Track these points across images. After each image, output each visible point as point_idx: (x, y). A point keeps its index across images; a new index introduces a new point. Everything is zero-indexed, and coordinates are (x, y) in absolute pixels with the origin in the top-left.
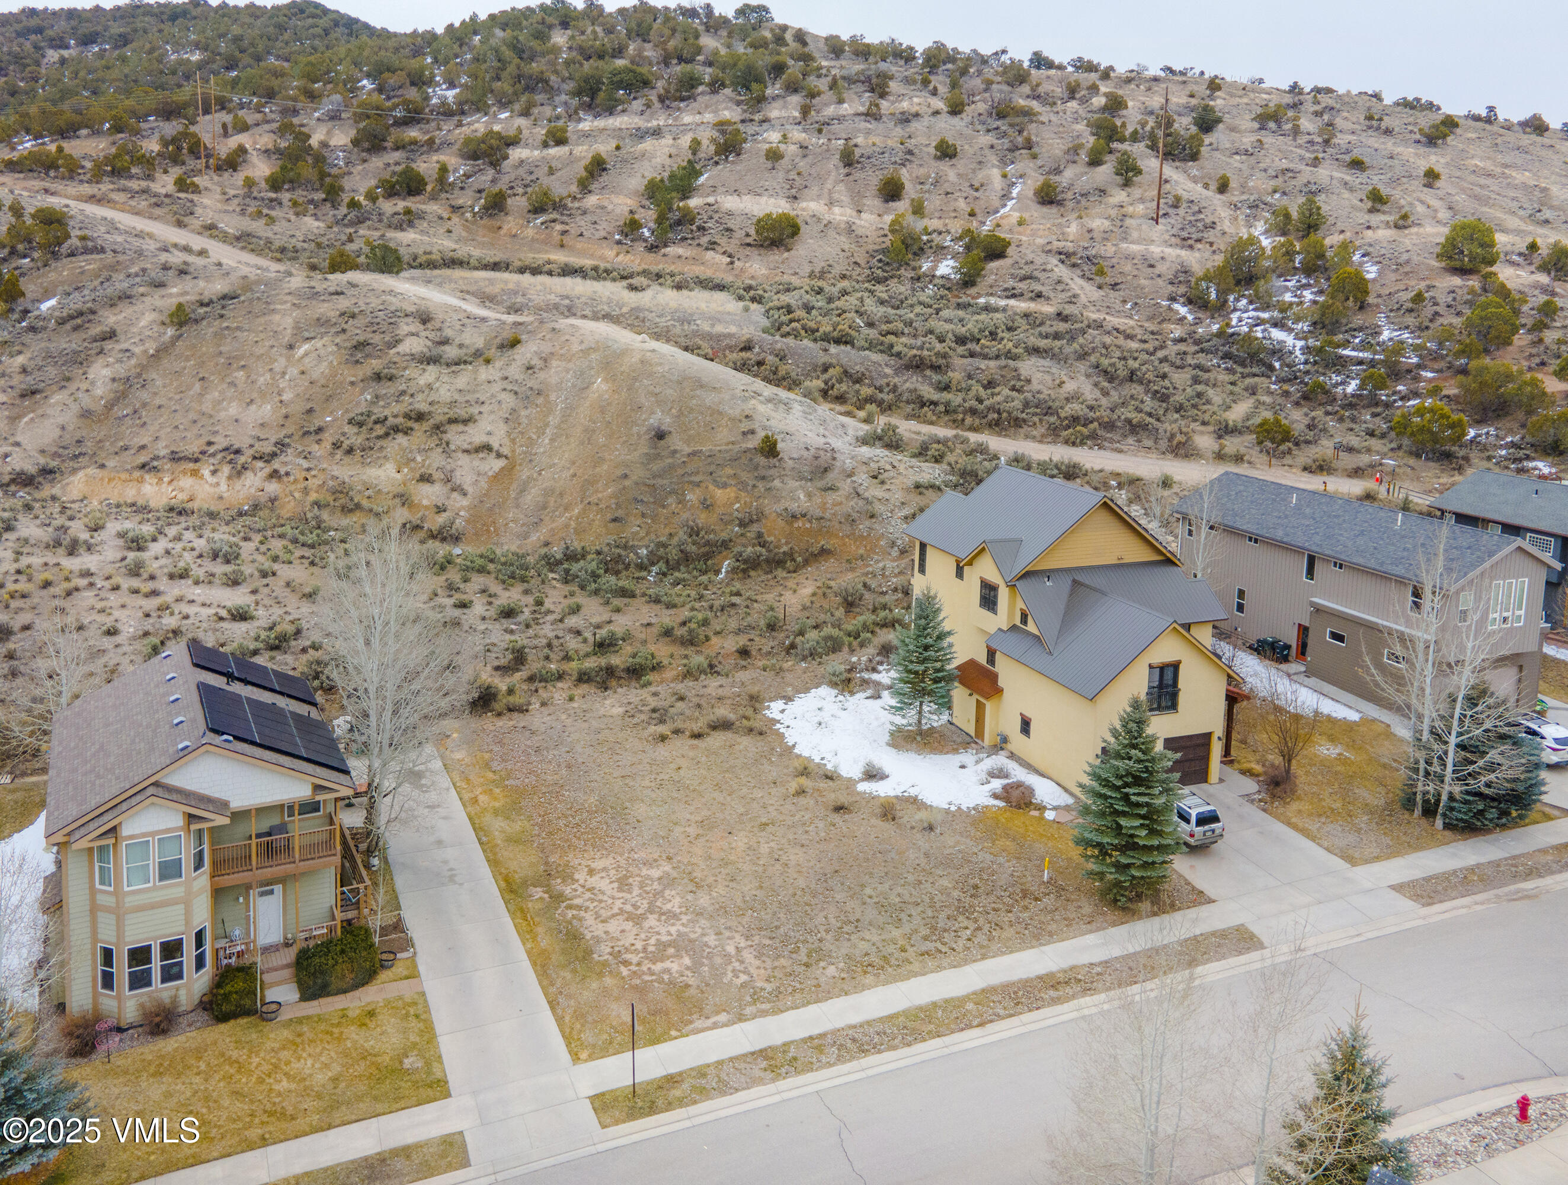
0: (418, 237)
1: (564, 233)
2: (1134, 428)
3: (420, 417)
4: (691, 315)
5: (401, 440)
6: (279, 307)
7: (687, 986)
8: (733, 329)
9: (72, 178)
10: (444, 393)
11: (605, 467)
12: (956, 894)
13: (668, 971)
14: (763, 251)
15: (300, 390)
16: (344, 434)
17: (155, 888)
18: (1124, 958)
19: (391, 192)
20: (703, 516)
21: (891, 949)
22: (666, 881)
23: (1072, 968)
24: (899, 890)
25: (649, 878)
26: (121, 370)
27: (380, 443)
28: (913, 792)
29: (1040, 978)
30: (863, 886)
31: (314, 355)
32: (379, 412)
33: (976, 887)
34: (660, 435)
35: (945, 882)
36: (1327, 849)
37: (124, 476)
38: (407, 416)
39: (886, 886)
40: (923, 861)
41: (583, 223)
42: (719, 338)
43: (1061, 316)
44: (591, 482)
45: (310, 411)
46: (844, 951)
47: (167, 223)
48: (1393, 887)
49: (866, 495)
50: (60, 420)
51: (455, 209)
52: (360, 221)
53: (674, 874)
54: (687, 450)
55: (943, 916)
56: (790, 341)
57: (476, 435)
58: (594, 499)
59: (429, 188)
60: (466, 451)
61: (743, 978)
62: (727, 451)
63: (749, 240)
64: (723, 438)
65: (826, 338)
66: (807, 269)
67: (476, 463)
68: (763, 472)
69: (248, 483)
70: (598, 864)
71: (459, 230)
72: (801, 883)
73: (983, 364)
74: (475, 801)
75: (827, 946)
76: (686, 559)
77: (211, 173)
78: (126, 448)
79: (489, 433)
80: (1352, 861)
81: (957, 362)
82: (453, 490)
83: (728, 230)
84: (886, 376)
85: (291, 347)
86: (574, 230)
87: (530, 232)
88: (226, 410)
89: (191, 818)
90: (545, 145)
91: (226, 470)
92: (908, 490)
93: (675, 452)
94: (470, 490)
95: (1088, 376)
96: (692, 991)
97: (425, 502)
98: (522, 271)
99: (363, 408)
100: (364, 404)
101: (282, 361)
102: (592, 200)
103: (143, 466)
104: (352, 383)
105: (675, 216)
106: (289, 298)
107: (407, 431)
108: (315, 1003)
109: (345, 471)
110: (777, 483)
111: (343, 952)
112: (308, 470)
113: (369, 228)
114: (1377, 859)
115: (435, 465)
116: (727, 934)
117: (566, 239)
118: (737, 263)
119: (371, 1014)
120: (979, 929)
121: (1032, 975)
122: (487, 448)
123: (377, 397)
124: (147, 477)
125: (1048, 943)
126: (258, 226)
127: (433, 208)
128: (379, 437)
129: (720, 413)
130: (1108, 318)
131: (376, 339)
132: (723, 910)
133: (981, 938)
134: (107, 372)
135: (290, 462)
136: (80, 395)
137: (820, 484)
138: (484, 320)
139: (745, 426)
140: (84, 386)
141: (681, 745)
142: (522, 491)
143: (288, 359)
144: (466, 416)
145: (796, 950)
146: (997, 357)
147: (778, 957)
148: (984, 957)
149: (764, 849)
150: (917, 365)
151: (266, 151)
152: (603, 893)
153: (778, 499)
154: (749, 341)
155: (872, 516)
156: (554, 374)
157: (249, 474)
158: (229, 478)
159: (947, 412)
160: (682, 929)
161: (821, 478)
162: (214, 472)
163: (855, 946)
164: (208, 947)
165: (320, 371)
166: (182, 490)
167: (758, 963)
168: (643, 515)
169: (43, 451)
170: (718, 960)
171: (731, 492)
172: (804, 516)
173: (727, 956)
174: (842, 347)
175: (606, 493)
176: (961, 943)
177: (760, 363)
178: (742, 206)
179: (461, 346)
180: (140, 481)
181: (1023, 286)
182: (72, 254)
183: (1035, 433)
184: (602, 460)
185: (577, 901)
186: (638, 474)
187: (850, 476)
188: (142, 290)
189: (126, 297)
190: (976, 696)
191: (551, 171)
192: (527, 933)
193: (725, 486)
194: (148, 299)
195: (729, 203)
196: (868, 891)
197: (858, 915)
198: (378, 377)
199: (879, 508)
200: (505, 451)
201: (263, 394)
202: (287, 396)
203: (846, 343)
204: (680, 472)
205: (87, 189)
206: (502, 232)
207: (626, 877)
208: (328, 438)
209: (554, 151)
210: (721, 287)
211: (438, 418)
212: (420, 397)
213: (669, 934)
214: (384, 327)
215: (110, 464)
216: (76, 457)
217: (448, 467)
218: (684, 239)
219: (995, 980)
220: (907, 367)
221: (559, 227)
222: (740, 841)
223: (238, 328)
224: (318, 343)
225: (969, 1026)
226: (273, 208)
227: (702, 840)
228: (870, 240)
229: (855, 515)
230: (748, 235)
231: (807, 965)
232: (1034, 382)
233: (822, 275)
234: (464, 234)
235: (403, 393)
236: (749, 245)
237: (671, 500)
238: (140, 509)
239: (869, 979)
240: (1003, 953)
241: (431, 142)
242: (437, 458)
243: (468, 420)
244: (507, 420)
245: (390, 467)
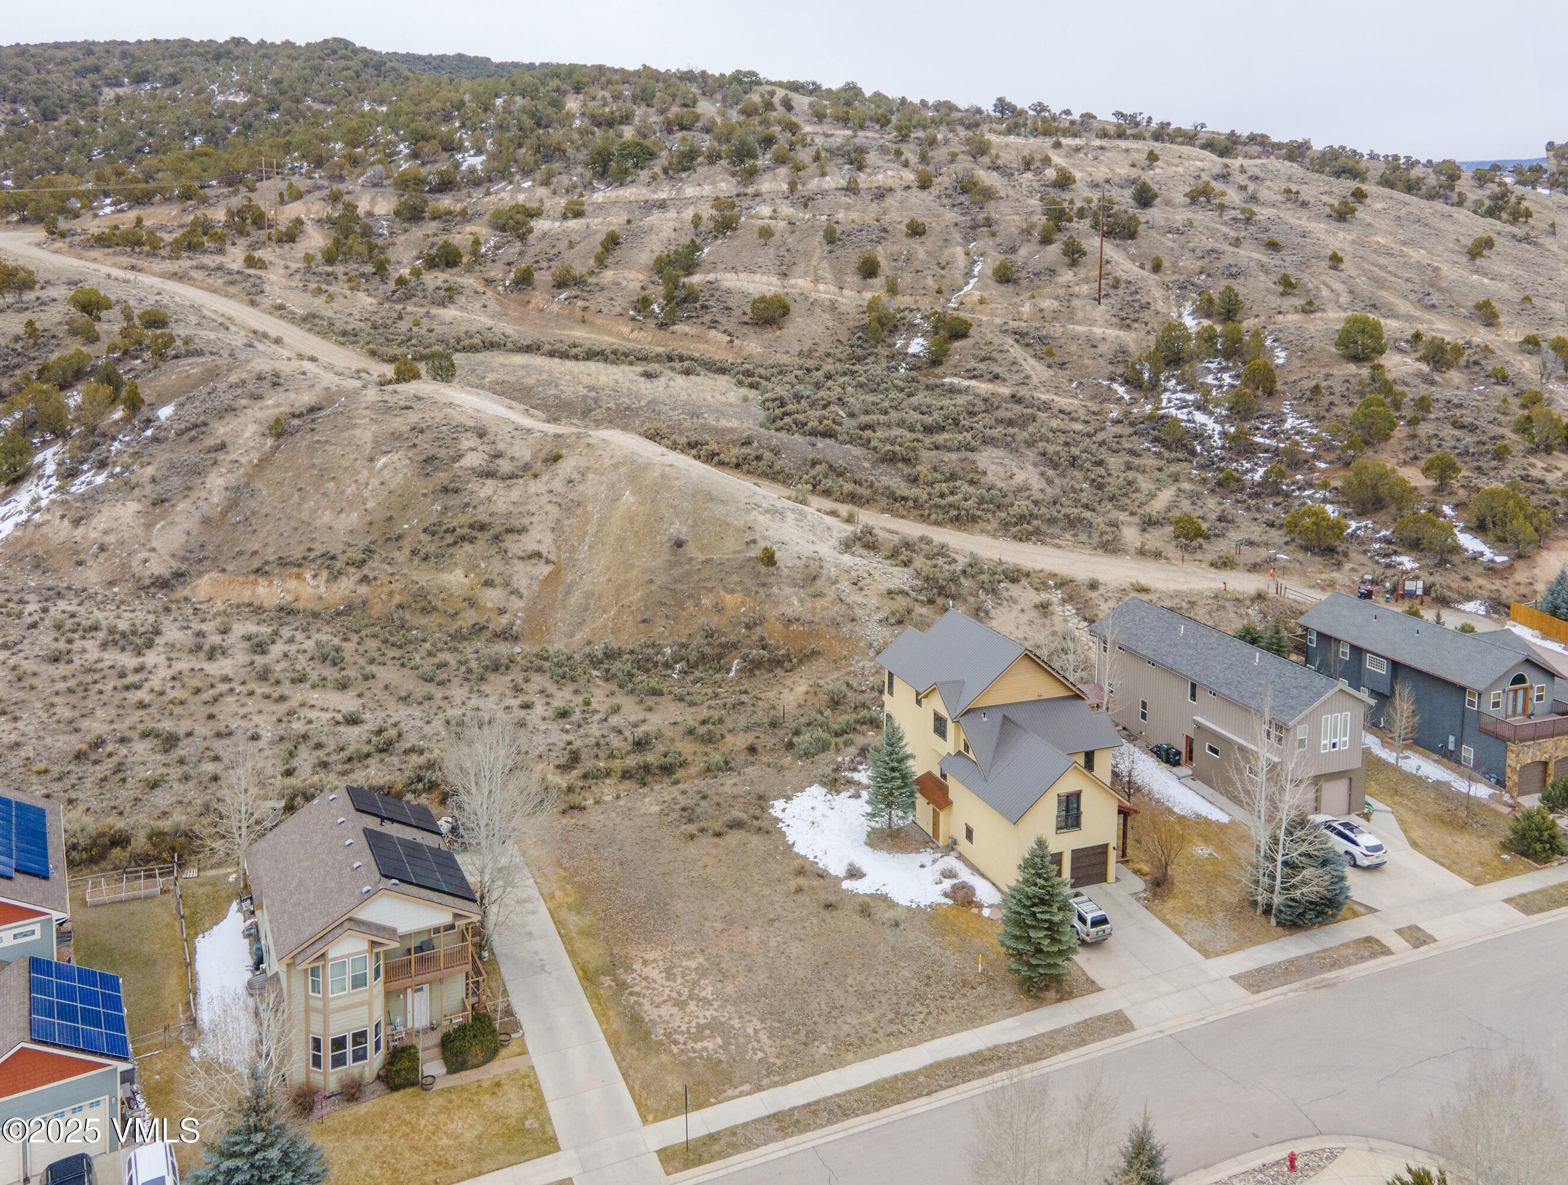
0: (458, 313)
1: (585, 309)
2: (1072, 523)
3: (482, 527)
4: (699, 407)
5: (468, 548)
6: (359, 421)
7: (720, 1061)
8: (734, 424)
9: (155, 255)
10: (501, 505)
11: (635, 573)
12: (914, 983)
13: (705, 1049)
14: (758, 329)
15: (381, 498)
16: (420, 542)
17: (349, 994)
18: (1034, 1038)
19: (432, 264)
20: (716, 618)
21: (866, 1030)
22: (702, 971)
23: (996, 1047)
24: (872, 979)
25: (688, 968)
26: (232, 479)
27: (450, 551)
28: (884, 890)
29: (972, 1055)
30: (846, 976)
31: (391, 467)
32: (450, 522)
33: (929, 977)
34: (679, 544)
35: (906, 973)
36: (1190, 944)
37: (241, 579)
38: (471, 526)
39: (863, 976)
40: (890, 954)
41: (601, 299)
42: (724, 431)
43: (1016, 399)
44: (623, 587)
45: (390, 518)
46: (832, 1033)
47: (241, 301)
48: (1233, 978)
49: (848, 601)
50: (185, 526)
51: (489, 282)
52: (407, 297)
53: (707, 965)
54: (702, 558)
55: (904, 1002)
56: (783, 435)
57: (528, 543)
58: (626, 602)
59: (465, 260)
60: (522, 558)
61: (760, 1055)
62: (734, 560)
63: (746, 319)
64: (730, 548)
65: (813, 433)
66: (796, 348)
67: (529, 568)
68: (763, 580)
69: (343, 586)
70: (650, 956)
71: (493, 305)
72: (801, 974)
73: (947, 456)
74: (552, 896)
75: (820, 1028)
76: (703, 658)
77: (273, 244)
78: (241, 553)
79: (539, 542)
80: (1206, 954)
81: (925, 454)
82: (512, 593)
83: (728, 308)
84: (865, 469)
85: (371, 460)
86: (592, 305)
87: (555, 307)
88: (320, 518)
89: (373, 944)
90: (565, 217)
91: (325, 574)
92: (881, 595)
93: (691, 559)
94: (525, 592)
95: (1035, 465)
96: (724, 1066)
97: (489, 605)
98: (551, 354)
99: (433, 519)
100: (435, 514)
101: (365, 473)
102: (608, 275)
103: (257, 570)
104: (424, 495)
105: (681, 294)
106: (367, 412)
107: (472, 540)
108: (457, 1075)
109: (423, 577)
110: (775, 590)
111: (475, 1036)
112: (392, 574)
113: (415, 305)
114: (1225, 952)
115: (496, 571)
116: (747, 1018)
117: (588, 316)
118: (737, 342)
119: (498, 1085)
120: (930, 1013)
121: (967, 1053)
122: (538, 555)
123: (446, 508)
124: (260, 580)
125: (980, 1026)
126: (318, 304)
127: (470, 281)
128: (449, 545)
129: (728, 525)
130: (1056, 398)
131: (442, 453)
132: (743, 997)
133: (931, 1021)
134: (220, 482)
135: (375, 567)
136: (201, 503)
137: (811, 590)
138: (529, 431)
139: (748, 536)
140: (203, 495)
141: (706, 842)
142: (567, 593)
143: (371, 470)
144: (519, 527)
145: (797, 1032)
146: (958, 449)
147: (784, 1038)
148: (933, 1038)
149: (773, 943)
150: (890, 459)
151: (319, 221)
152: (655, 982)
153: (776, 604)
154: (749, 437)
155: (853, 620)
156: (590, 487)
157: (344, 578)
158: (328, 581)
159: (916, 507)
160: (715, 1014)
161: (811, 585)
162: (315, 576)
163: (839, 1029)
164: (382, 1035)
165: (396, 481)
166: (288, 591)
167: (769, 1042)
168: (667, 617)
169: (173, 555)
170: (742, 1040)
171: (737, 597)
172: (798, 620)
173: (747, 1036)
174: (828, 441)
175: (636, 596)
176: (917, 1024)
177: (758, 458)
178: (739, 284)
179: (512, 459)
180: (255, 583)
181: (982, 366)
182: (176, 357)
183: (989, 528)
184: (632, 566)
185: (637, 989)
186: (661, 579)
187: (834, 583)
188: (244, 402)
189: (231, 409)
190: (931, 806)
191: (571, 245)
192: (602, 1016)
193: (733, 592)
194: (249, 411)
195: (729, 280)
196: (850, 981)
197: (842, 1002)
198: (446, 490)
199: (859, 612)
200: (552, 557)
201: (351, 504)
202: (370, 505)
203: (831, 436)
204: (696, 578)
205: (169, 266)
206: (531, 306)
207: (671, 968)
208: (407, 545)
209: (573, 224)
210: (722, 371)
211: (498, 529)
212: (481, 509)
213: (705, 1017)
214: (449, 442)
215: (230, 568)
216: (200, 561)
217: (507, 573)
218: (690, 317)
219: (940, 1057)
220: (883, 460)
221: (580, 303)
222: (755, 935)
223: (326, 442)
224: (394, 457)
225: (921, 1096)
226: (329, 284)
227: (726, 934)
228: (851, 317)
229: (839, 619)
230: (745, 313)
231: (805, 1044)
232: (990, 473)
233: (809, 355)
234: (498, 308)
235: (467, 505)
236: (746, 323)
237: (689, 604)
238: (257, 610)
239: (850, 1056)
240: (947, 1035)
241: (463, 213)
242: (497, 565)
243: (522, 530)
244: (553, 530)
245: (459, 573)
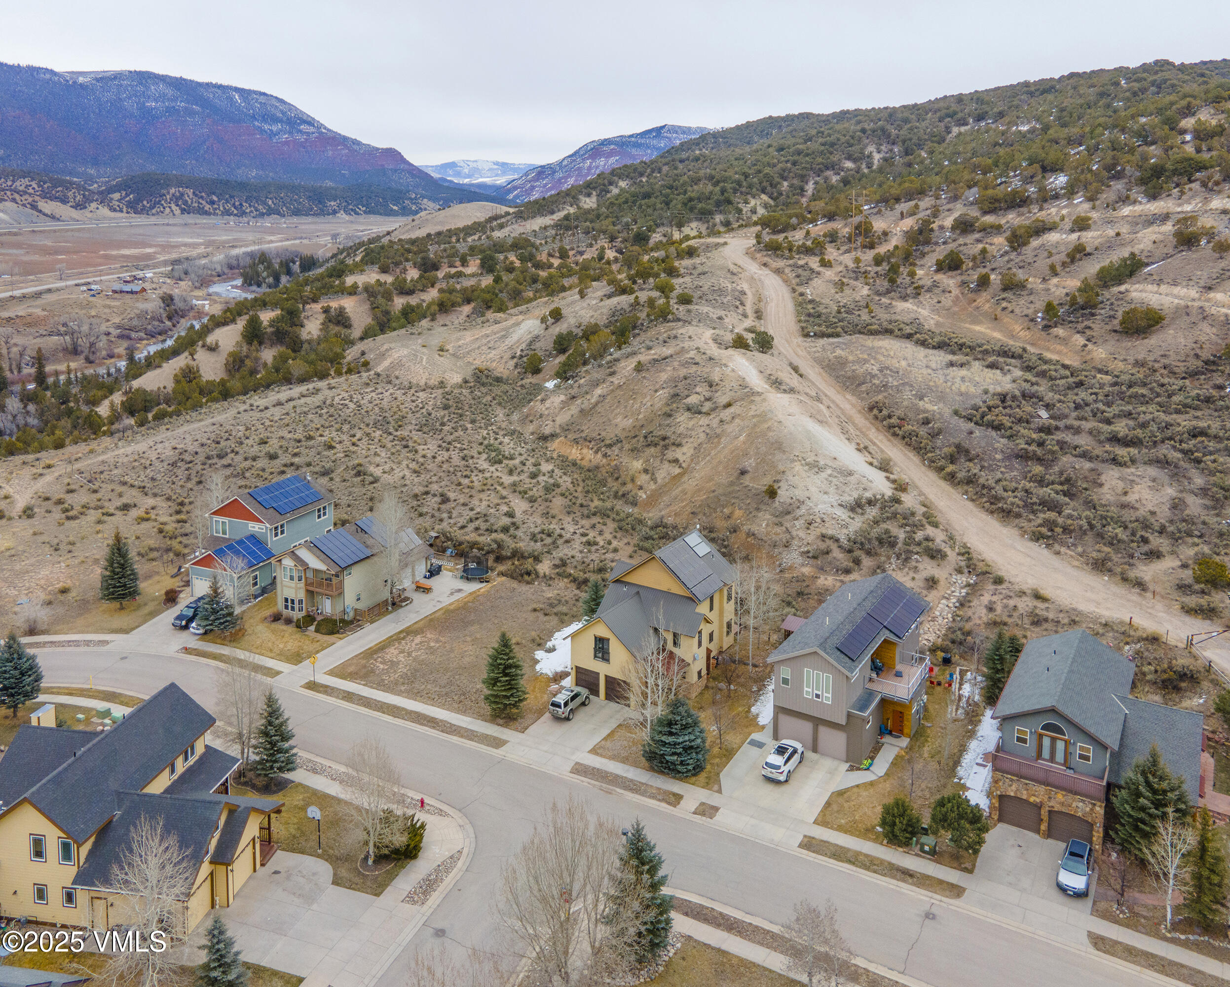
3: (665, 439)
5: (652, 449)
6: (668, 368)
10: (682, 428)
11: (711, 484)
15: (646, 414)
16: (639, 441)
26: (605, 392)
27: (645, 449)
31: (660, 397)
32: (657, 433)
34: (743, 473)
37: (569, 443)
38: (661, 438)
42: (920, 412)
44: (700, 490)
45: (641, 426)
49: (794, 533)
50: (573, 412)
54: (745, 484)
56: (956, 422)
57: (678, 454)
58: (695, 500)
60: (669, 462)
63: (1118, 327)
64: (764, 481)
65: (987, 425)
66: (1141, 357)
67: (670, 468)
69: (597, 457)
78: (578, 430)
79: (684, 454)
81: (1065, 459)
82: (653, 479)
85: (656, 391)
88: (616, 419)
89: (295, 565)
91: (595, 449)
92: (818, 536)
93: (740, 484)
94: (659, 481)
97: (639, 483)
99: (652, 430)
100: (655, 427)
101: (649, 398)
103: (576, 440)
104: (660, 415)
107: (656, 445)
109: (626, 460)
110: (761, 514)
112: (617, 456)
115: (654, 465)
117: (1001, 315)
122: (678, 462)
123: (660, 425)
124: (575, 445)
128: (646, 446)
131: (684, 393)
134: (600, 392)
135: (615, 450)
136: (586, 401)
137: (779, 520)
139: (778, 477)
140: (590, 397)
142: (676, 488)
143: (652, 397)
144: (681, 443)
153: (753, 523)
155: (786, 546)
156: (731, 427)
157: (599, 453)
162: (592, 449)
165: (658, 406)
168: (705, 514)
169: (558, 426)
171: (741, 513)
172: (754, 535)
175: (701, 498)
179: (714, 403)
180: (571, 446)
184: (713, 479)
186: (719, 491)
193: (742, 509)
198: (668, 414)
200: (684, 465)
201: (633, 414)
202: (640, 417)
204: (734, 495)
206: (974, 305)
211: (670, 441)
212: (672, 428)
214: (693, 387)
215: (571, 436)
216: (565, 431)
217: (658, 467)
221: (1005, 304)
223: (647, 377)
224: (666, 391)
229: (779, 543)
235: (669, 425)
236: (1115, 331)
242: (657, 463)
243: (679, 445)
244: (695, 448)
245: (641, 461)
